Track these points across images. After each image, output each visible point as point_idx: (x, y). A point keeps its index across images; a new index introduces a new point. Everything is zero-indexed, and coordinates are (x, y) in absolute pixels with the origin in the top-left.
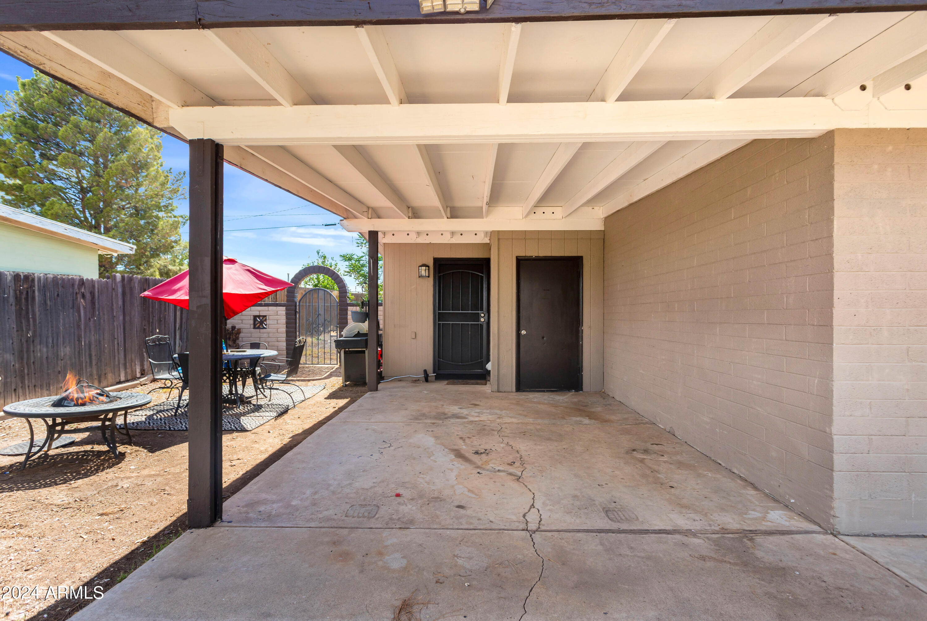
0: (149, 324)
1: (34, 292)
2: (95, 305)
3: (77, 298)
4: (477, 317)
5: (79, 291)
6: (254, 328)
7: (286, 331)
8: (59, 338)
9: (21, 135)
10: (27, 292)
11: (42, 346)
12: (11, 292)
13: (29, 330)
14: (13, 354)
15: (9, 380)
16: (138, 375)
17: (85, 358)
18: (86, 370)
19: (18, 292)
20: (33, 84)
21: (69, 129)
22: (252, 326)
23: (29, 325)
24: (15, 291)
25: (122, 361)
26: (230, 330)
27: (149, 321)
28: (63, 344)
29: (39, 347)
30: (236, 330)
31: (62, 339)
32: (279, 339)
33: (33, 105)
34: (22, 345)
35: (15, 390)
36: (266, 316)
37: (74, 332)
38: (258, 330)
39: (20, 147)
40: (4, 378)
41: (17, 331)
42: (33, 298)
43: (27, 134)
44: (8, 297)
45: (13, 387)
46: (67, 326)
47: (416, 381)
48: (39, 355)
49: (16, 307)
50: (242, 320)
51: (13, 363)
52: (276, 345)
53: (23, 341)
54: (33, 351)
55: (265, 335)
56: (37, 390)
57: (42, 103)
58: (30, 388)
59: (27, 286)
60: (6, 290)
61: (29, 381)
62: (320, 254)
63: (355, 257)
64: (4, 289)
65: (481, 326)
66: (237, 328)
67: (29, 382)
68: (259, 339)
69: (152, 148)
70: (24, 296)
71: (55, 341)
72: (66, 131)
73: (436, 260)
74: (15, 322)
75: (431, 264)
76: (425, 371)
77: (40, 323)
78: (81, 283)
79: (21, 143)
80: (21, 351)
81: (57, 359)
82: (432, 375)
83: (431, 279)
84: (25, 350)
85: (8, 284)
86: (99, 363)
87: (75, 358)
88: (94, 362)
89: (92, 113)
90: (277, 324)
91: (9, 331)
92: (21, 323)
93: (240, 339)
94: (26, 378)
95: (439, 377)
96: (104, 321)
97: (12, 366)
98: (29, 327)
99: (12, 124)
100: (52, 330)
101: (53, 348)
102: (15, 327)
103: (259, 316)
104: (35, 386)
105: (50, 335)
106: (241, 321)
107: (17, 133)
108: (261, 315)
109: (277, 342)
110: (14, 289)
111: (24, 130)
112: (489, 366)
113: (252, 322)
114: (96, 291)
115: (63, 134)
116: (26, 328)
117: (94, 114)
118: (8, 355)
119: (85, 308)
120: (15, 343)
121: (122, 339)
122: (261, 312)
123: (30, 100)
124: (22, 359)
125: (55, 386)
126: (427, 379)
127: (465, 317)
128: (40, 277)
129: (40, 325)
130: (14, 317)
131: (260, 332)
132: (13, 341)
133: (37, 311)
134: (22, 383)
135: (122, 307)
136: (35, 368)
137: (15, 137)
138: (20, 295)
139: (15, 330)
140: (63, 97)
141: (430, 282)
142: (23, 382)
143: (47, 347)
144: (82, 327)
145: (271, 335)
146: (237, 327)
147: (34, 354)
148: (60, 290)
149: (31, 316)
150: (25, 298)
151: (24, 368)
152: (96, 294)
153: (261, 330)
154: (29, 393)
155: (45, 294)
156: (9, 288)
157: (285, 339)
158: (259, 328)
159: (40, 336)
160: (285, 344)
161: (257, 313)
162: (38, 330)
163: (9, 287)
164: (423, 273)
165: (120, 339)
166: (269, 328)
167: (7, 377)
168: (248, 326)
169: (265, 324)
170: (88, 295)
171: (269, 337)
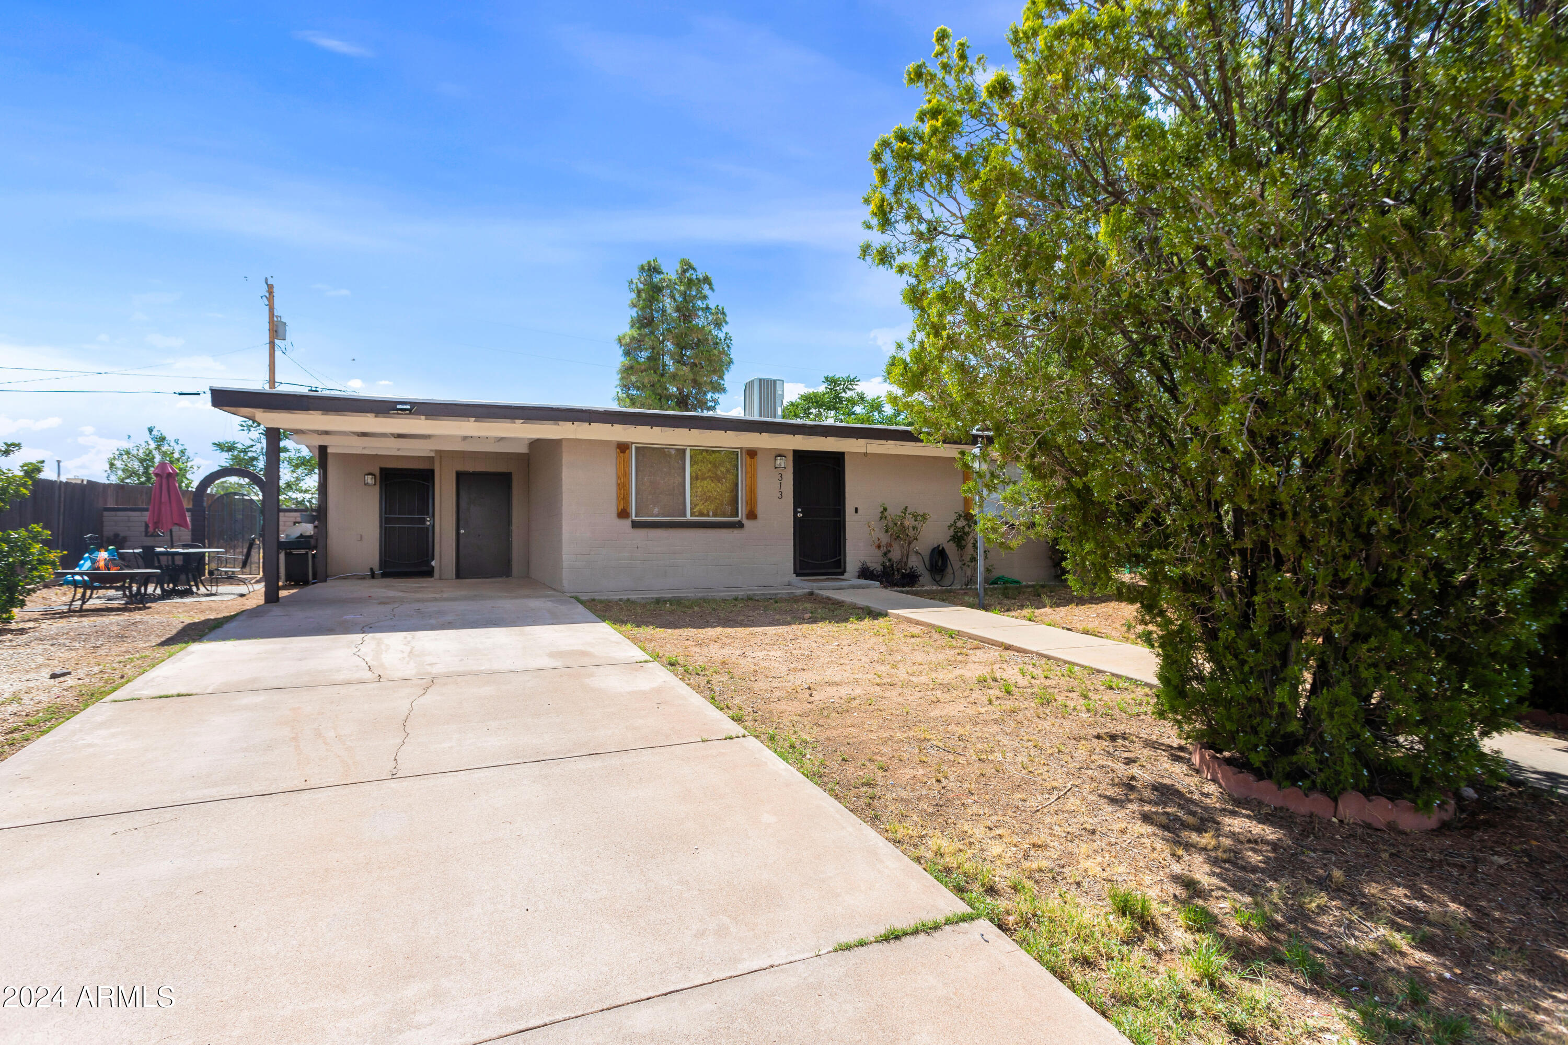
4: (423, 521)
6: (146, 535)
26: (112, 538)
30: (120, 537)
38: (152, 538)
47: (363, 578)
50: (129, 527)
62: (155, 432)
63: (239, 446)
65: (427, 528)
73: (382, 470)
75: (378, 474)
76: (372, 569)
82: (378, 572)
83: (377, 488)
93: (126, 548)
95: (385, 575)
106: (127, 528)
112: (433, 563)
113: (143, 529)
126: (373, 576)
127: (412, 521)
131: (154, 541)
141: (377, 489)
146: (122, 534)
153: (156, 538)
164: (370, 481)
168: (138, 534)
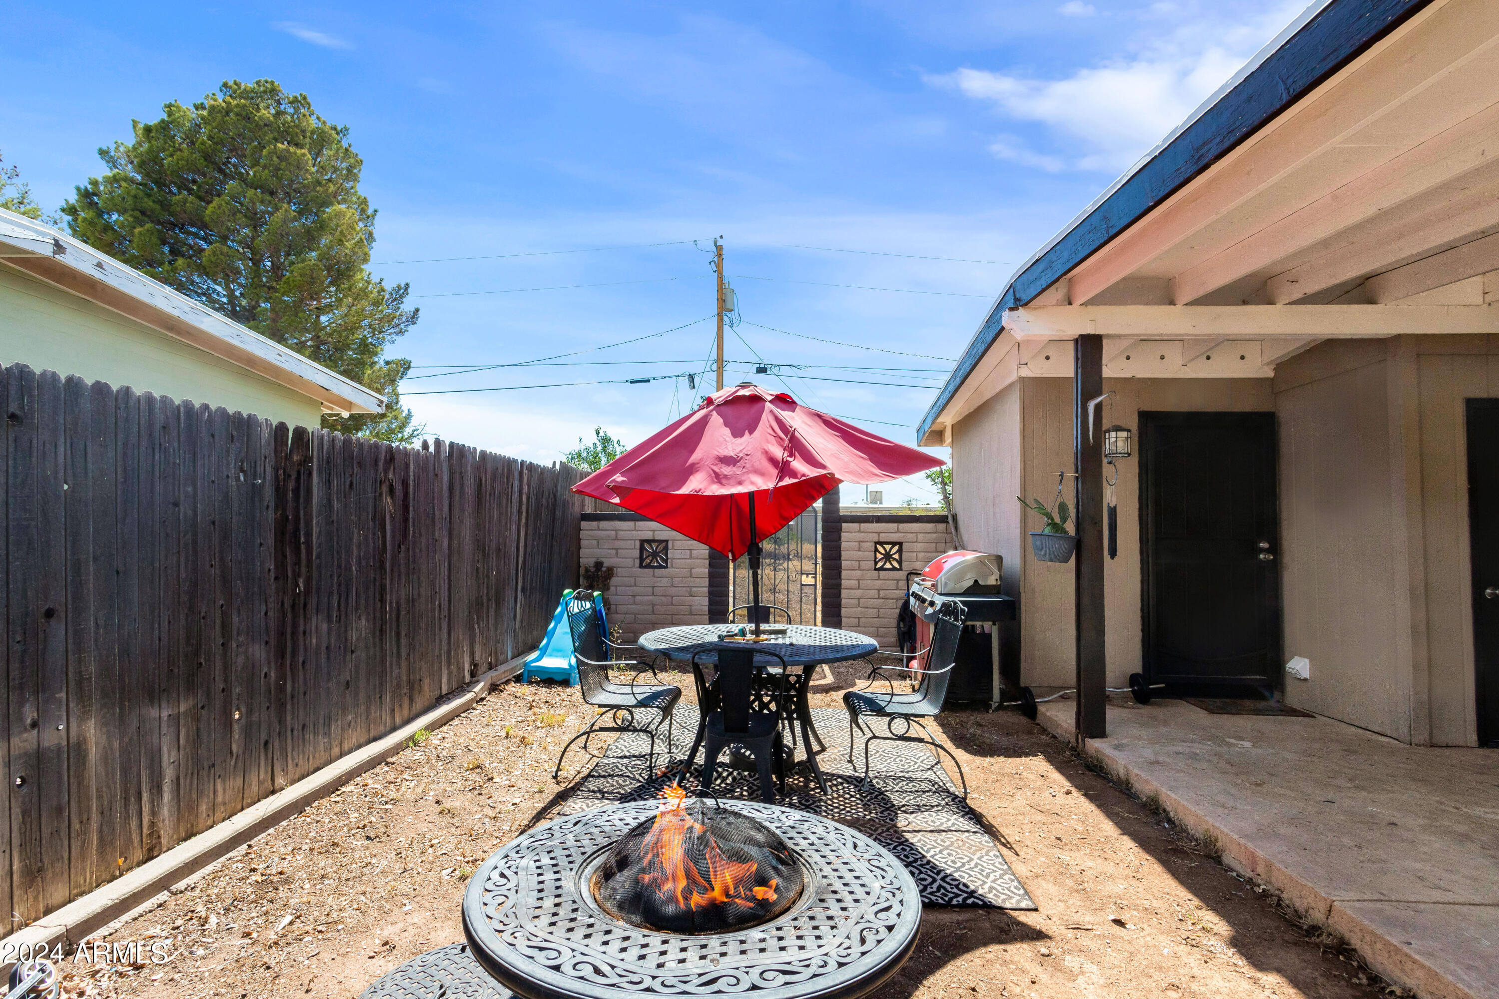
0: (484, 556)
1: (310, 474)
2: (408, 513)
3: (381, 494)
5: (385, 476)
6: (641, 566)
7: (710, 573)
8: (350, 599)
9: (143, 213)
10: (299, 473)
11: (320, 617)
12: (269, 469)
13: (299, 575)
14: (267, 643)
15: (255, 718)
16: (467, 678)
17: (391, 645)
18: (391, 673)
19: (281, 472)
20: (164, 129)
21: (224, 204)
22: (637, 562)
23: (298, 563)
24: (276, 469)
25: (445, 648)
26: (593, 570)
27: (484, 551)
28: (357, 610)
29: (314, 620)
30: (604, 569)
31: (354, 597)
32: (694, 589)
33: (163, 165)
34: (284, 615)
35: (266, 743)
36: (667, 541)
37: (375, 579)
38: (650, 571)
39: (140, 233)
40: (247, 713)
41: (276, 578)
42: (309, 491)
43: (152, 211)
44: (262, 486)
45: (264, 737)
46: (364, 563)
47: (1123, 700)
48: (314, 641)
49: (276, 514)
50: (617, 549)
51: (265, 670)
52: (687, 603)
53: (286, 605)
54: (304, 633)
55: (665, 582)
56: (307, 737)
57: (178, 160)
58: (296, 732)
59: (299, 457)
60: (258, 465)
61: (293, 714)
64: (255, 462)
66: (605, 565)
67: (293, 719)
68: (651, 589)
69: (361, 239)
70: (291, 485)
71: (343, 605)
72: (219, 208)
73: (1146, 417)
74: (273, 555)
75: (1133, 425)
76: (1135, 678)
77: (318, 557)
78: (388, 458)
79: (142, 226)
80: (282, 634)
81: (345, 648)
82: (1154, 686)
83: (1135, 461)
84: (289, 630)
85: (263, 451)
86: (411, 655)
87: (375, 647)
88: (404, 655)
89: (264, 177)
90: (691, 557)
91: (260, 579)
92: (285, 556)
93: (612, 589)
94: (289, 707)
96: (421, 551)
97: (263, 676)
98: (299, 568)
99: (128, 193)
100: (339, 576)
101: (340, 621)
102: (272, 567)
103: (649, 542)
104: (304, 727)
105: (335, 587)
106: (614, 552)
107: (137, 210)
108: (656, 538)
109: (691, 596)
110: (273, 463)
111: (148, 203)
113: (637, 553)
114: (412, 478)
115: (213, 212)
116: (294, 571)
117: (266, 179)
118: (257, 647)
119: (393, 519)
120: (271, 613)
121: (446, 594)
122: (656, 533)
123: (157, 157)
124: (283, 656)
125: (339, 722)
126: (1141, 697)
128: (323, 435)
129: (318, 561)
130: (271, 541)
131: (654, 576)
132: (267, 606)
133: (314, 525)
134: (280, 723)
135: (448, 519)
136: (305, 678)
137: (131, 216)
138: (284, 480)
139: (272, 575)
140: (213, 151)
141: (1132, 468)
142: (281, 721)
143: (329, 619)
144: (388, 564)
145: (676, 581)
146: (607, 563)
147: (305, 640)
148: (355, 472)
149: (302, 540)
150: (293, 490)
151: (285, 684)
152: (412, 484)
153: (656, 570)
154: (293, 750)
155: (329, 481)
156: (265, 461)
157: (706, 589)
158: (649, 566)
159: (318, 591)
160: (706, 601)
161: (648, 535)
162: (315, 574)
163: (265, 458)
164: (1119, 447)
165: (442, 592)
166: (672, 567)
167: (251, 711)
168: (629, 562)
169: (661, 558)
170: (398, 487)
171: (672, 586)
